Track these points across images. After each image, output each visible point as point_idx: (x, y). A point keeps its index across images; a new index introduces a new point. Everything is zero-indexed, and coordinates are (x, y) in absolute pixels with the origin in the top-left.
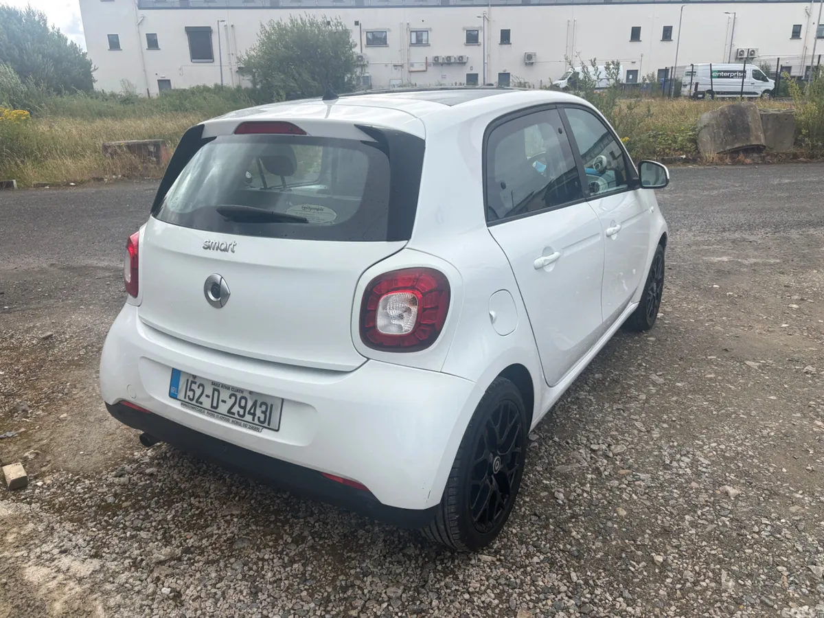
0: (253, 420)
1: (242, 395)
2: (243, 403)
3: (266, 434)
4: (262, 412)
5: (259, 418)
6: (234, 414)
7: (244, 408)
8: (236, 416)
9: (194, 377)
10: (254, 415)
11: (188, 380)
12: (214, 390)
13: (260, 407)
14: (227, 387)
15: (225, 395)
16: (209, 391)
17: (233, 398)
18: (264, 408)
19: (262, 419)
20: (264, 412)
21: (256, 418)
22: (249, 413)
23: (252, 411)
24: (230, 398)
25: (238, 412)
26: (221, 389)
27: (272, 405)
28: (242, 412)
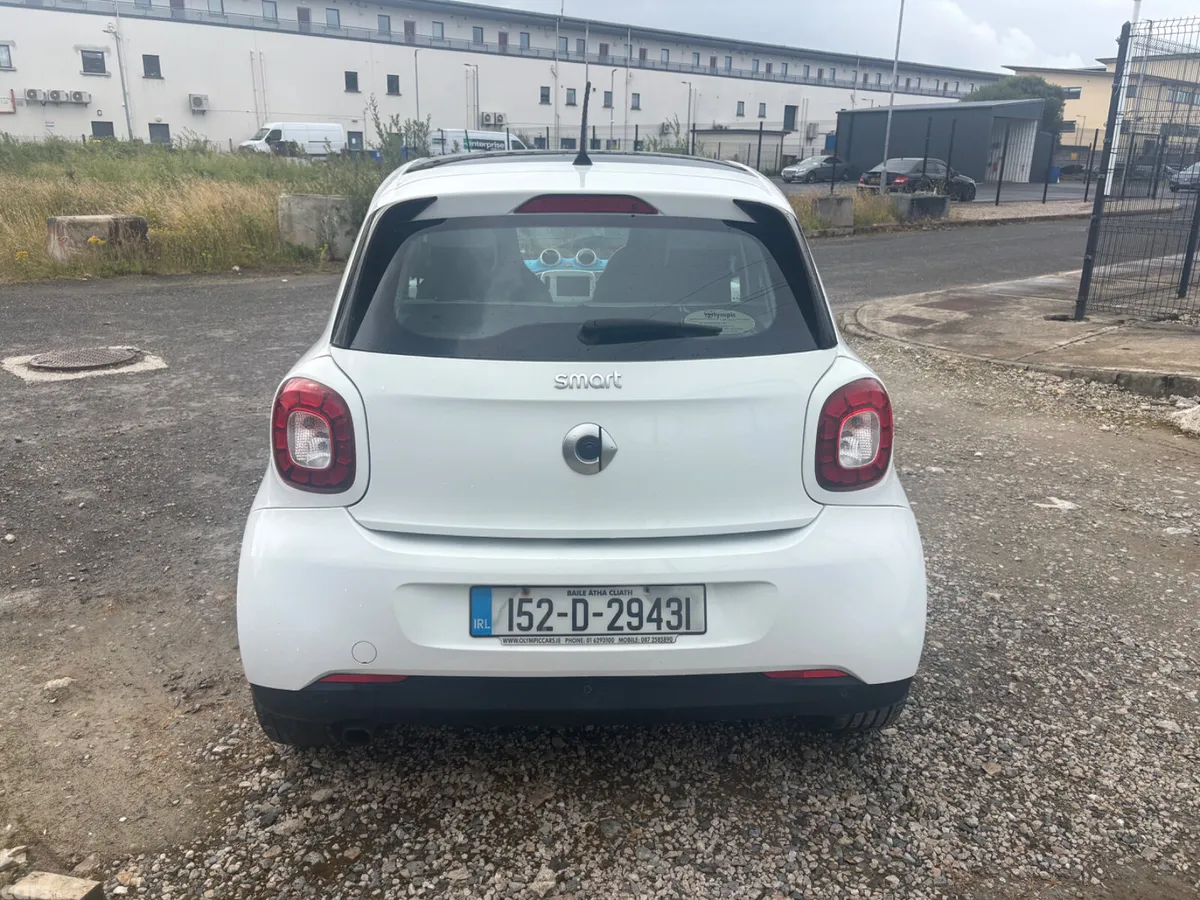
0: (659, 628)
1: (630, 597)
2: (635, 608)
3: (684, 643)
4: (673, 613)
5: (668, 623)
6: (621, 628)
7: (639, 615)
8: (626, 630)
9: (526, 589)
10: (659, 621)
11: (511, 601)
12: (575, 602)
13: (668, 605)
14: (598, 590)
15: (597, 604)
16: (563, 604)
17: (616, 606)
18: (674, 606)
19: (674, 622)
20: (677, 613)
21: (664, 625)
22: (650, 620)
23: (655, 616)
24: (609, 606)
25: (629, 624)
26: (587, 598)
27: (688, 600)
28: (635, 622)
